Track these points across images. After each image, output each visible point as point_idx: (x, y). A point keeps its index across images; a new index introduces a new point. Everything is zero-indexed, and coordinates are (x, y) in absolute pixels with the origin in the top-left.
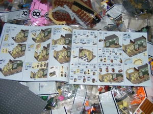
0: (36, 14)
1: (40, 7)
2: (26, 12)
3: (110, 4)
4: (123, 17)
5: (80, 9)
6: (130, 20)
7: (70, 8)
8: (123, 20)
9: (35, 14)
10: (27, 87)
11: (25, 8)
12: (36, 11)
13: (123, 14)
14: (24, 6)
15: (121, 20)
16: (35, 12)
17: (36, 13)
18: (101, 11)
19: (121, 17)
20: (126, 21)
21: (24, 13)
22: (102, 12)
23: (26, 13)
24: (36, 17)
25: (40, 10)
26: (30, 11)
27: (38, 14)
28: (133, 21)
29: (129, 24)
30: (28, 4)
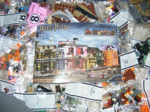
1: (39, 11)
2: (24, 16)
3: (116, 10)
5: (83, 15)
7: (72, 13)
8: (129, 28)
11: (23, 11)
13: (129, 22)
14: (22, 9)
18: (105, 17)
19: (127, 25)
21: (22, 18)
25: (39, 14)
26: (28, 15)
29: (133, 34)
30: (26, 7)
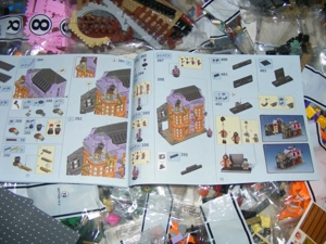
0: (40, 26)
1: (48, 8)
2: (17, 22)
4: (244, 17)
5: (142, 6)
6: (260, 22)
7: (119, 6)
8: (243, 25)
9: (36, 24)
10: (30, 201)
11: (14, 12)
12: (40, 18)
13: (242, 11)
14: (11, 8)
15: (240, 25)
16: (37, 21)
17: (40, 23)
18: (190, 7)
19: (239, 18)
20: (250, 27)
21: (11, 26)
22: (193, 9)
23: (15, 25)
24: (39, 31)
25: (50, 15)
26: (25, 19)
27: (44, 25)
28: (266, 26)
29: (258, 32)
30: (19, 4)
